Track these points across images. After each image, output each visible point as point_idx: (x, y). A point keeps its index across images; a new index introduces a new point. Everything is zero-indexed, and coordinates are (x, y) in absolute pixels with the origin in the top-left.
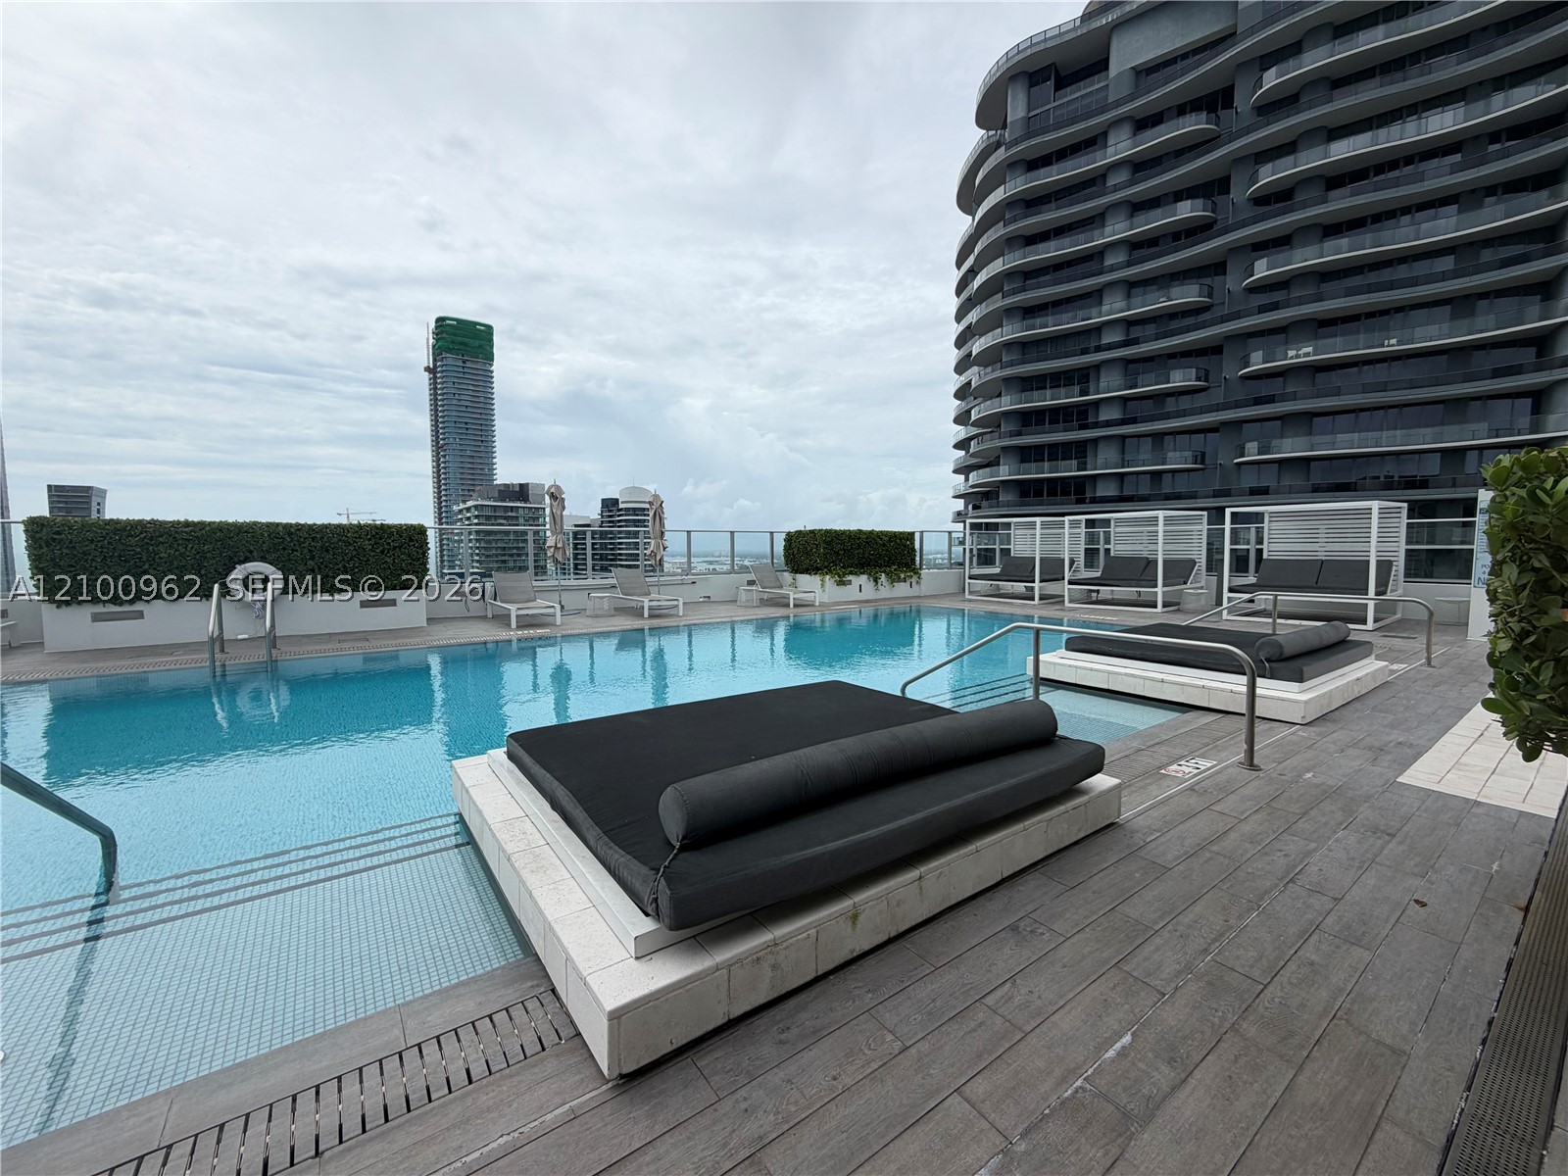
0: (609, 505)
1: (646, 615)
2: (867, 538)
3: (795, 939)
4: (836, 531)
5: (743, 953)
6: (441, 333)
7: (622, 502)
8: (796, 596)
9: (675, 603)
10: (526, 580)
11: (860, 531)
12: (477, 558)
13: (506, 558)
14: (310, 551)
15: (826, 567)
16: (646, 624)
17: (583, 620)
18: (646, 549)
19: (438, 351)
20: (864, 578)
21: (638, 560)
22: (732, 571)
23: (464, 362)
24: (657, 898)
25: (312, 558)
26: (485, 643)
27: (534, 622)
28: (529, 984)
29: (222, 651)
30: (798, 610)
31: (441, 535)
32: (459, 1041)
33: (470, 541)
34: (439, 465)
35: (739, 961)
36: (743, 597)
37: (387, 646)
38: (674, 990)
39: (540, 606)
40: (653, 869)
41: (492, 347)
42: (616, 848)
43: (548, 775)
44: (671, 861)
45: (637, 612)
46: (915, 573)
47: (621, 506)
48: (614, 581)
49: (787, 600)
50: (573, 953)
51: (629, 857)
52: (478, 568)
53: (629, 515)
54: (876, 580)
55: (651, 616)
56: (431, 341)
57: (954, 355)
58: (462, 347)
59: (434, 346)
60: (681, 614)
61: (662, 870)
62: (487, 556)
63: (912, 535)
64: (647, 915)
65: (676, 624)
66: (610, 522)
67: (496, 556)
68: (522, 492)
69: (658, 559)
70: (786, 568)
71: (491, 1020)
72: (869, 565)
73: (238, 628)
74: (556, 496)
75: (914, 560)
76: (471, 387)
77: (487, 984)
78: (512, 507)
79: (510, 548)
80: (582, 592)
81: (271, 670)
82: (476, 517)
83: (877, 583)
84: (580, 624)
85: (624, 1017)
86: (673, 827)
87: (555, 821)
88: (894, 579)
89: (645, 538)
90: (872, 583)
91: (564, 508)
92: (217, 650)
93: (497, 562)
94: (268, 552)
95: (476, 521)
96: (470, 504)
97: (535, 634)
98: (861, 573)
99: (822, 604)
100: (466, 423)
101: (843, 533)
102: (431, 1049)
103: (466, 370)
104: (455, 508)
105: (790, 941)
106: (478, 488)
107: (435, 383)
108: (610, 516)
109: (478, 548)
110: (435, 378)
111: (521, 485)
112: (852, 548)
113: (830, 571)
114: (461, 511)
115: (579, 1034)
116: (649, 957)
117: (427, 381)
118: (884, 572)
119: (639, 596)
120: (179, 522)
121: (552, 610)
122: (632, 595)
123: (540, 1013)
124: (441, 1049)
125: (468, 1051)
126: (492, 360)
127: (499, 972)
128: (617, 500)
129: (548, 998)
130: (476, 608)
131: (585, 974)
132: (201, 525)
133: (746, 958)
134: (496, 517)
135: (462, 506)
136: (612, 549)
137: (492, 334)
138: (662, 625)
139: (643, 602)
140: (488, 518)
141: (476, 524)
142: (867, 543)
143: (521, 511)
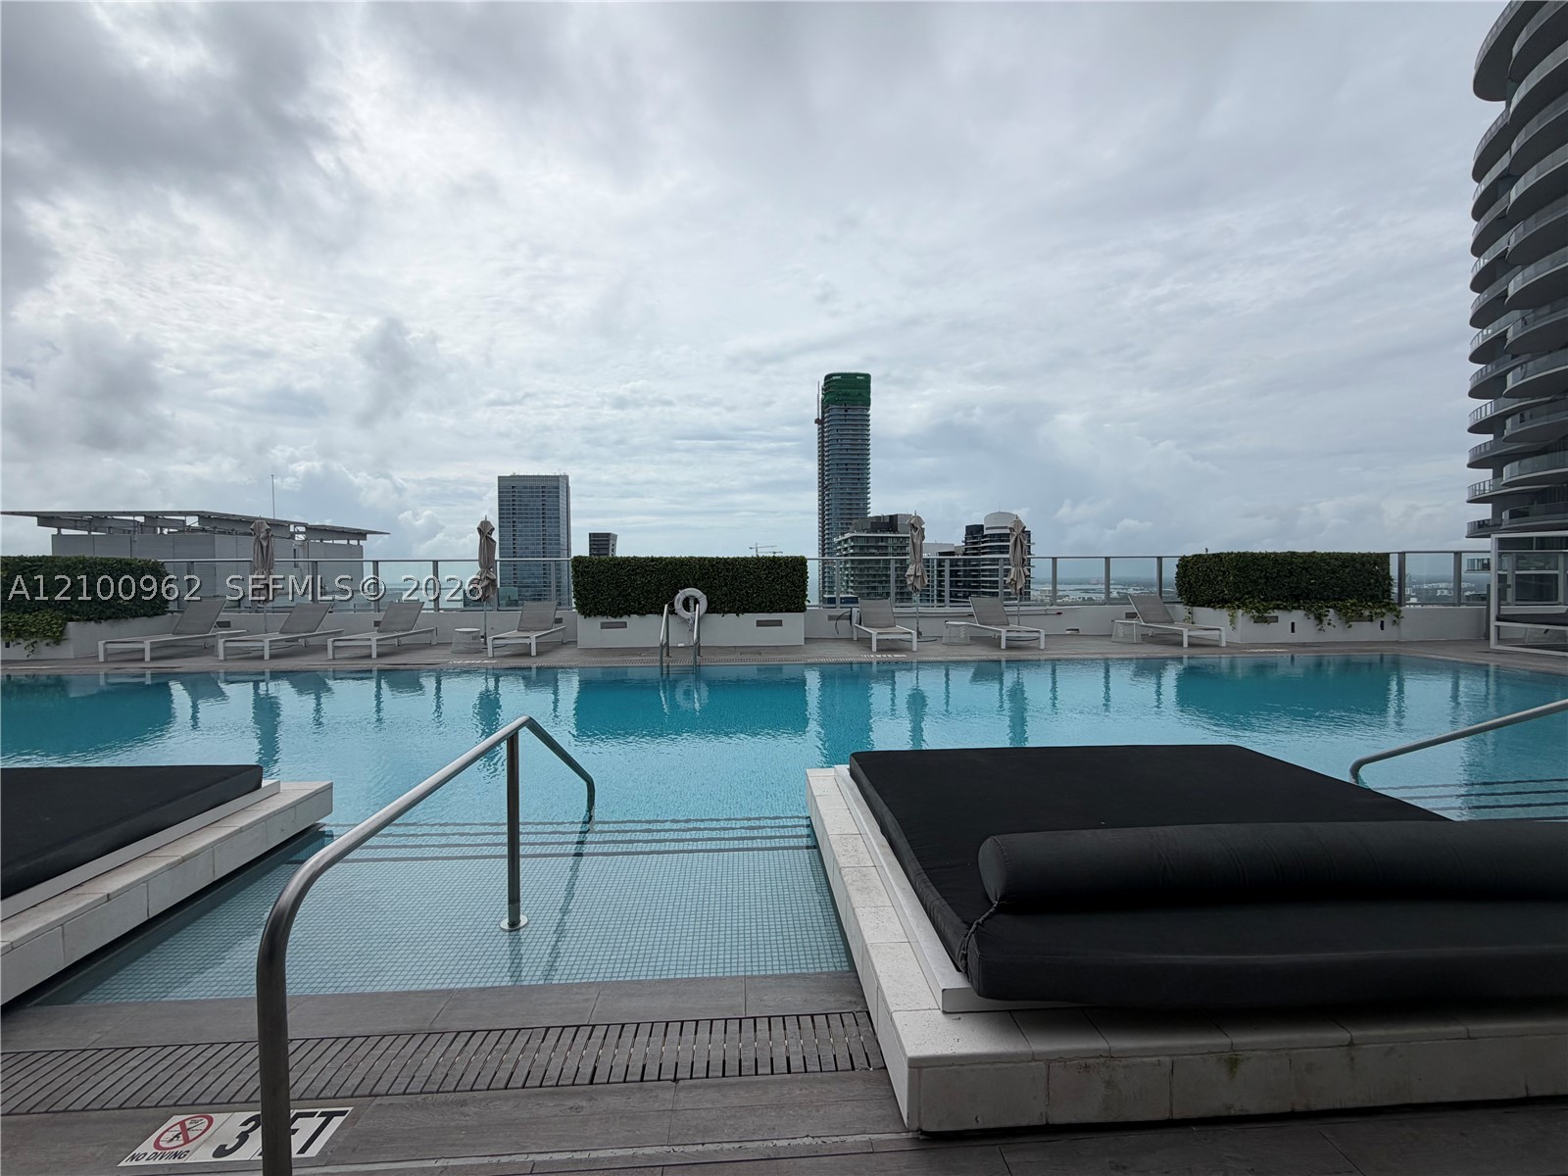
0: (974, 532)
1: (1003, 646)
2: (1305, 562)
3: (1139, 1060)
4: (1253, 554)
5: (1070, 1052)
6: (829, 388)
7: (987, 529)
8: (1192, 633)
9: (1036, 635)
10: (888, 607)
11: (1293, 553)
12: (852, 584)
13: (876, 584)
14: (725, 580)
15: (1238, 600)
16: (1003, 655)
17: (937, 647)
18: (1006, 576)
19: (826, 404)
20: (1297, 616)
21: (997, 588)
22: (1109, 601)
23: (846, 411)
24: (967, 955)
25: (726, 585)
26: (851, 663)
27: (894, 647)
28: (849, 998)
29: (668, 655)
30: (1194, 651)
31: (823, 564)
32: (785, 1029)
33: (846, 569)
34: (823, 503)
35: (1062, 1059)
36: (1120, 631)
37: (774, 659)
38: (980, 1063)
39: (899, 631)
40: (965, 923)
41: (869, 393)
42: (933, 888)
43: (880, 799)
44: (986, 919)
45: (994, 642)
46: (1391, 610)
47: (986, 532)
48: (971, 610)
49: (1179, 638)
50: (884, 986)
51: (944, 902)
52: (852, 593)
53: (994, 541)
54: (1319, 618)
55: (1008, 648)
56: (821, 396)
57: (1470, 300)
58: (845, 397)
59: (822, 401)
60: (1042, 647)
61: (974, 926)
62: (860, 583)
63: (1384, 558)
64: (958, 970)
65: (1035, 658)
66: (974, 549)
67: (868, 582)
68: (891, 523)
69: (1018, 588)
70: (1179, 600)
71: (813, 1021)
72: (1307, 597)
73: (679, 640)
74: (916, 525)
75: (1388, 591)
76: (851, 432)
77: (814, 984)
78: (882, 537)
79: (879, 575)
80: (940, 619)
81: (696, 672)
82: (852, 547)
83: (1321, 621)
84: (935, 652)
85: (924, 1070)
86: (993, 883)
87: (883, 846)
88: (1350, 617)
89: (1005, 565)
90: (1312, 622)
91: (923, 537)
92: (665, 654)
93: (868, 588)
94: (698, 580)
95: (852, 551)
96: (847, 535)
97: (894, 658)
98: (1294, 608)
99: (1230, 645)
100: (846, 464)
101: (1265, 556)
102: (762, 1025)
103: (847, 417)
104: (835, 540)
105: (1134, 1060)
106: (854, 522)
107: (823, 432)
108: (974, 543)
109: (852, 575)
110: (823, 427)
111: (891, 516)
112: (1278, 575)
113: (1244, 605)
114: (840, 542)
115: (885, 1068)
116: (958, 1016)
117: (816, 432)
118: (1334, 607)
119: (997, 625)
120: (648, 558)
121: (908, 636)
122: (990, 625)
123: (854, 1030)
124: (770, 1029)
125: (792, 1041)
126: (869, 405)
127: (825, 976)
128: (982, 526)
129: (863, 1020)
130: (844, 632)
131: (892, 1009)
132: (661, 559)
133: (1071, 1060)
134: (868, 547)
135: (841, 538)
136: (974, 576)
137: (869, 382)
138: (1022, 658)
139: (1000, 632)
140: (862, 548)
141: (852, 554)
142: (1304, 568)
143: (890, 541)
